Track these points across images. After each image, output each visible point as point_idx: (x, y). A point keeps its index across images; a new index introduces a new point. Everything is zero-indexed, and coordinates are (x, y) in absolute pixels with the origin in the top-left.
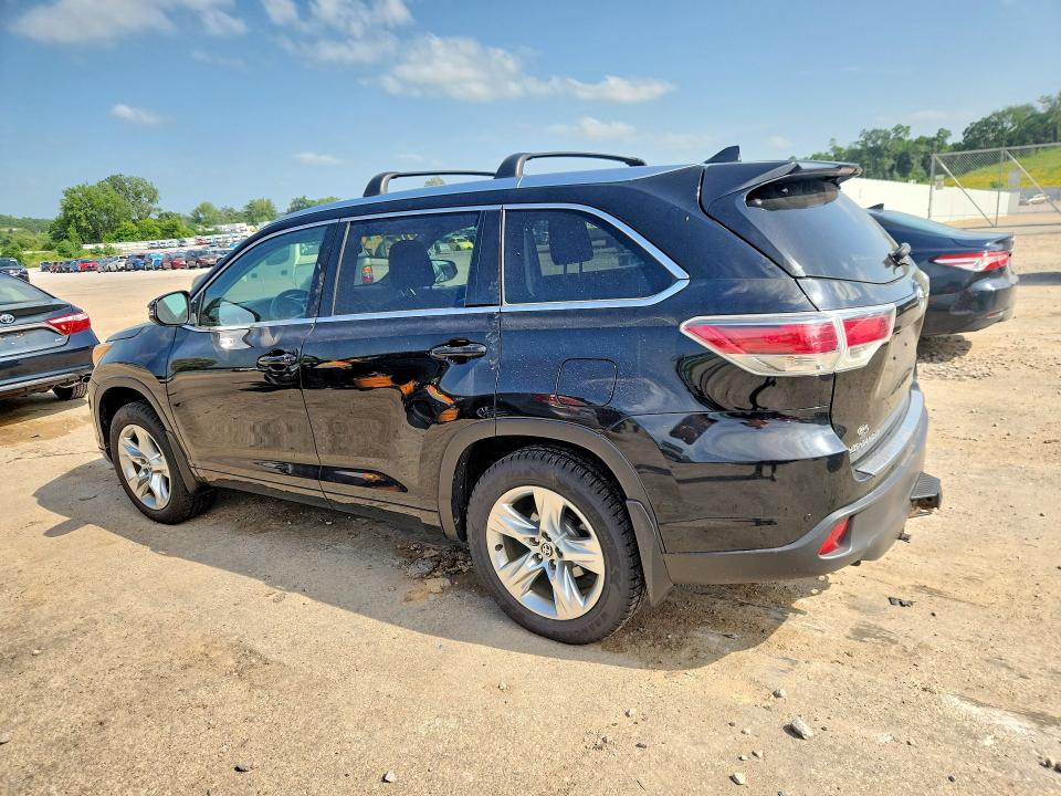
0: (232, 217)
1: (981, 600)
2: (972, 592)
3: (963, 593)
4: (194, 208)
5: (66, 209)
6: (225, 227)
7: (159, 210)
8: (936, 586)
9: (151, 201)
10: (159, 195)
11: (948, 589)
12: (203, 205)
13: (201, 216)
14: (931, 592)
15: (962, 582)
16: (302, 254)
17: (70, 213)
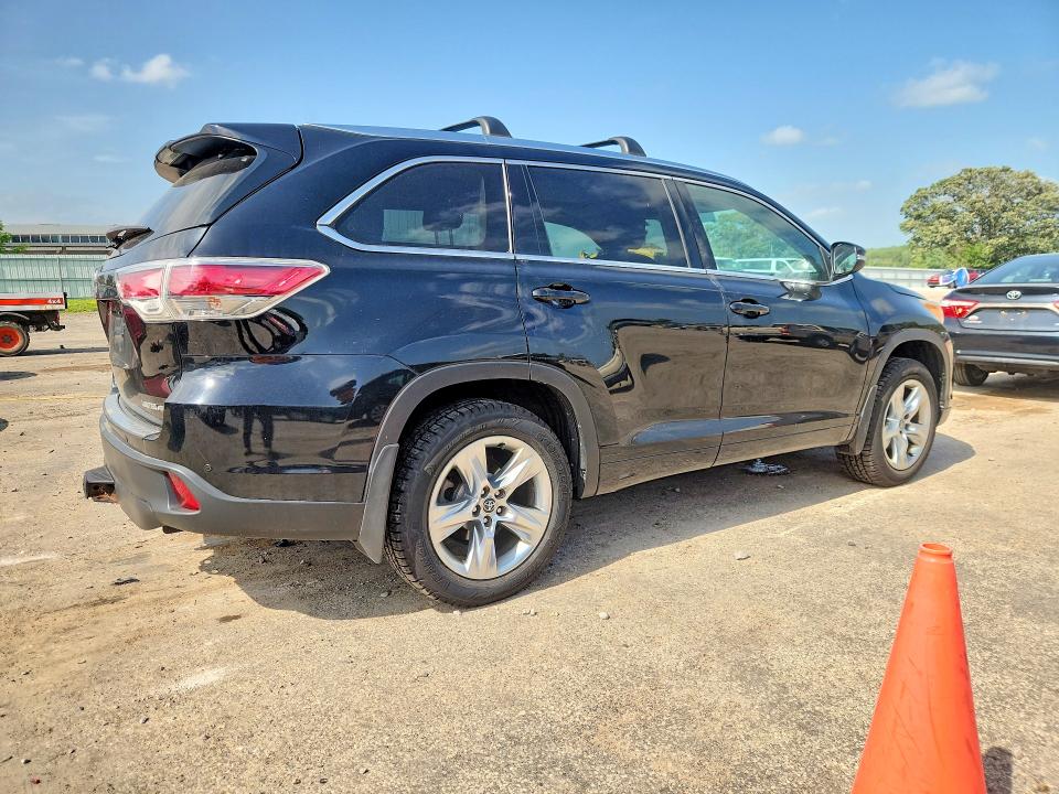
1: (49, 618)
2: (62, 620)
3: (72, 614)
8: (102, 608)
11: (88, 612)
14: (104, 601)
15: (77, 623)
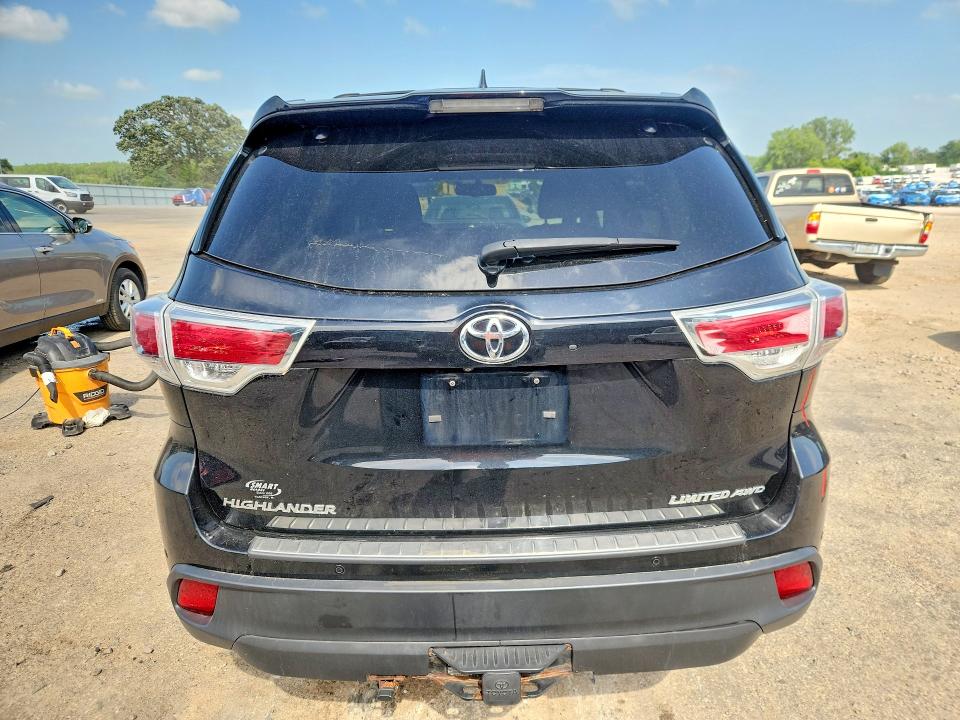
0: (923, 157)
4: (885, 148)
5: (771, 148)
6: (912, 168)
7: (850, 150)
9: (845, 141)
10: (855, 136)
12: (896, 145)
13: (891, 156)
16: (775, 195)
17: (772, 152)
